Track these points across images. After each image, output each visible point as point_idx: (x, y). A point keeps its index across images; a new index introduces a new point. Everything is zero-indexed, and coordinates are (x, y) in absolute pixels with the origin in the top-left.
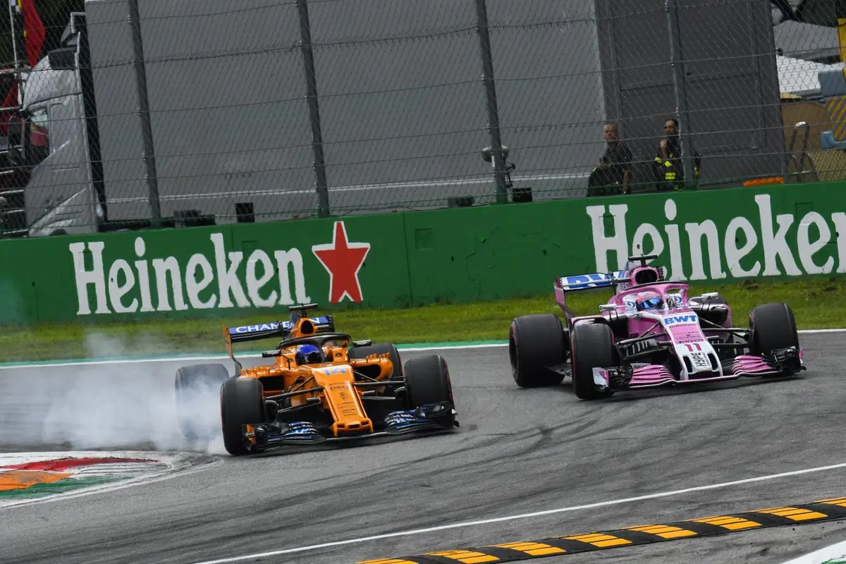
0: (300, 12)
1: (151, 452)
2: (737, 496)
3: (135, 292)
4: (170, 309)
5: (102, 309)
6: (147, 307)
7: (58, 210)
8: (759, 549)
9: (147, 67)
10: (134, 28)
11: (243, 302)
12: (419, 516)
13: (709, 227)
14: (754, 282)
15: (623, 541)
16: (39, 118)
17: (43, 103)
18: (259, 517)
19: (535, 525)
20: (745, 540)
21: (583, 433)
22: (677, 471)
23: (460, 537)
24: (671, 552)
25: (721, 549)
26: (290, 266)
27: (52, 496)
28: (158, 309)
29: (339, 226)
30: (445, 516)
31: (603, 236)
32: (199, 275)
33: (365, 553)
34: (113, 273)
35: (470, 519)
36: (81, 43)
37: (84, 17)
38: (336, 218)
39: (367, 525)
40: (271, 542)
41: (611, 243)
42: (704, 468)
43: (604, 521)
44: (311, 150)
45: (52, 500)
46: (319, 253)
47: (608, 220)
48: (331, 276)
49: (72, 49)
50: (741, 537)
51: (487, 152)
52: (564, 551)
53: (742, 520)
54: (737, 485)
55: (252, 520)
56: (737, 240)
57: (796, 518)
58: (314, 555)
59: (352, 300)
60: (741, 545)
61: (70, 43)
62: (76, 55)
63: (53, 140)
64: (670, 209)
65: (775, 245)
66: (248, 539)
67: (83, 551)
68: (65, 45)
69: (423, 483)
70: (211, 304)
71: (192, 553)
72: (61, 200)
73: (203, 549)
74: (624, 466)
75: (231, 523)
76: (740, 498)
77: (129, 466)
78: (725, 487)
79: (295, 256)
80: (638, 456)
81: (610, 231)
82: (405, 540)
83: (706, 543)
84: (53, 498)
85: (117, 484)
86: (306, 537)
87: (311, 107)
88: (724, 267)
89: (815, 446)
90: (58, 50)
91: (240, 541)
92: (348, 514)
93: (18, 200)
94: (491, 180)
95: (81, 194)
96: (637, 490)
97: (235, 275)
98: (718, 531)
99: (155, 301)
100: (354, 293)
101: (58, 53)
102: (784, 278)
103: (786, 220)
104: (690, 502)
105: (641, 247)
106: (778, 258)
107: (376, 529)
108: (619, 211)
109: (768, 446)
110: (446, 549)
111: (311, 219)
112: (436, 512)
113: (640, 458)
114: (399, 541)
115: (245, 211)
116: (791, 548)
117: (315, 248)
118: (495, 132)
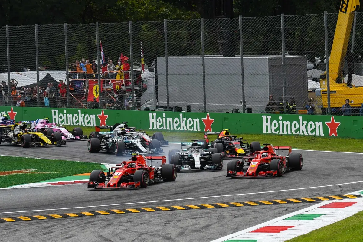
0: (203, 67)
2: (283, 194)
3: (162, 125)
4: (170, 129)
5: (155, 128)
6: (165, 128)
8: (285, 209)
9: (169, 76)
10: (166, 67)
11: (186, 129)
12: (215, 193)
13: (288, 122)
14: (297, 135)
15: (257, 204)
17: (146, 79)
19: (239, 198)
20: (283, 206)
22: (272, 186)
24: (267, 208)
25: (278, 208)
26: (197, 122)
28: (167, 129)
29: (208, 114)
30: (220, 193)
31: (265, 122)
32: (176, 122)
33: (201, 201)
34: (158, 120)
35: (225, 195)
36: (156, 66)
37: (157, 61)
38: (207, 113)
40: (182, 196)
41: (267, 124)
42: (278, 186)
44: (203, 97)
46: (203, 120)
47: (267, 119)
48: (205, 125)
51: (241, 101)
52: (244, 205)
53: (283, 201)
54: (284, 191)
56: (294, 126)
57: (295, 202)
60: (282, 208)
62: (154, 69)
63: (148, 87)
64: (280, 118)
65: (302, 128)
66: (177, 195)
68: (152, 66)
70: (179, 129)
71: (164, 197)
79: (198, 120)
81: (267, 121)
82: (211, 199)
83: (275, 206)
87: (204, 88)
88: (291, 132)
89: (302, 182)
91: (175, 195)
92: (199, 190)
93: (139, 99)
95: (153, 100)
96: (263, 190)
97: (184, 123)
98: (278, 203)
99: (166, 127)
100: (210, 130)
101: (150, 68)
103: (305, 123)
104: (273, 195)
105: (273, 125)
106: (303, 131)
107: (204, 195)
108: (269, 117)
109: (293, 181)
110: (219, 202)
111: (202, 112)
112: (218, 192)
114: (209, 199)
116: (292, 210)
117: (202, 119)
118: (244, 97)
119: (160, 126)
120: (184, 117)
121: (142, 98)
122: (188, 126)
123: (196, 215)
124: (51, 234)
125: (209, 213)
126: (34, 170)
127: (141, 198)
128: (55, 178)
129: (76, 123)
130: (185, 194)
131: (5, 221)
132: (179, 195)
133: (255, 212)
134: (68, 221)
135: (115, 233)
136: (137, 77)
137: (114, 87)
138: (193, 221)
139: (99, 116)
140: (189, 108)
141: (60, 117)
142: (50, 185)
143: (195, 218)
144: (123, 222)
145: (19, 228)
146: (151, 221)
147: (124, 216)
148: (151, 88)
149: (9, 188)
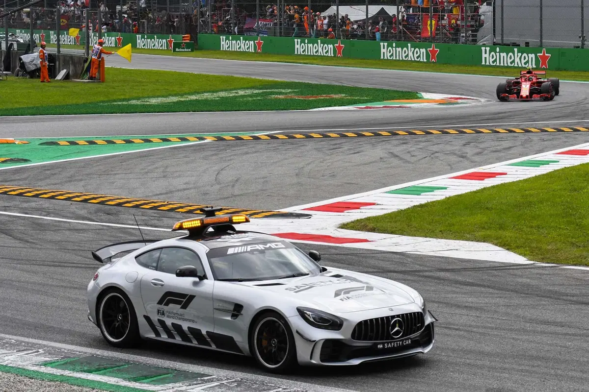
3: (495, 60)
4: (503, 65)
5: (488, 64)
6: (498, 64)
7: (485, 39)
11: (520, 65)
12: (529, 120)
15: (571, 130)
16: (482, 17)
17: (484, 13)
19: (554, 124)
24: (580, 134)
26: (532, 58)
27: (450, 106)
28: (500, 65)
29: (544, 50)
30: (535, 120)
34: (491, 55)
35: (541, 121)
38: (544, 48)
39: (517, 120)
40: (493, 121)
43: (570, 125)
46: (539, 56)
48: (541, 61)
51: (580, 36)
52: (556, 131)
55: (491, 116)
59: (545, 68)
62: (493, 3)
63: (485, 23)
66: (488, 120)
69: (535, 112)
70: (513, 65)
71: (474, 122)
72: (485, 37)
74: (583, 113)
75: (487, 116)
77: (472, 100)
79: (533, 55)
82: (523, 124)
87: (540, 21)
91: (486, 121)
93: (476, 36)
94: (580, 42)
95: (490, 36)
97: (519, 59)
99: (500, 63)
100: (546, 66)
110: (531, 128)
111: (538, 47)
115: (527, 44)
117: (538, 54)
118: (582, 31)
119: (493, 62)
121: (479, 34)
122: (523, 61)
123: (502, 138)
124: (339, 149)
125: (516, 137)
126: (344, 95)
127: (449, 122)
128: (363, 103)
129: (406, 57)
130: (497, 120)
131: (295, 138)
132: (490, 121)
133: (567, 137)
134: (362, 139)
135: (407, 151)
136: (474, 12)
137: (450, 22)
138: (497, 143)
139: (429, 50)
141: (388, 50)
142: (355, 109)
143: (499, 141)
144: (420, 141)
145: (307, 144)
146: (451, 142)
147: (423, 137)
148: (488, 24)
149: (311, 110)
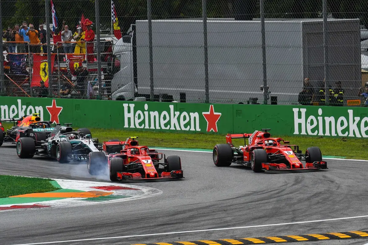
0: (204, 35)
1: (140, 186)
3: (143, 122)
4: (154, 128)
5: (132, 126)
6: (147, 127)
7: (122, 88)
9: (153, 48)
10: (150, 35)
11: (178, 129)
12: (221, 223)
13: (332, 119)
14: (346, 138)
15: (284, 241)
16: (118, 58)
17: (119, 53)
18: (170, 218)
19: (258, 231)
20: (323, 244)
21: (279, 194)
22: (307, 213)
23: (233, 233)
26: (195, 118)
27: (105, 201)
28: (150, 128)
29: (212, 106)
30: (229, 224)
31: (298, 118)
32: (165, 118)
33: (201, 236)
34: (137, 115)
36: (134, 35)
37: (135, 26)
38: (211, 104)
39: (204, 225)
40: (172, 228)
41: (300, 121)
42: (316, 213)
43: (280, 231)
44: (204, 81)
45: (105, 203)
46: (205, 115)
47: (300, 113)
48: (208, 122)
49: (130, 36)
50: (322, 242)
51: (261, 87)
52: (265, 242)
53: (324, 236)
54: (325, 221)
55: (167, 219)
56: (341, 124)
57: (341, 237)
58: (185, 235)
59: (214, 131)
61: (130, 34)
62: (132, 38)
63: (121, 65)
64: (320, 111)
65: (353, 127)
66: (165, 226)
67: (112, 225)
68: (128, 35)
69: (225, 210)
70: (168, 128)
72: (123, 85)
73: (150, 229)
74: (290, 210)
75: (161, 219)
76: (325, 227)
77: (132, 191)
78: (321, 221)
79: (196, 115)
80: (296, 206)
81: (300, 117)
82: (215, 232)
83: (311, 243)
84: (106, 202)
85: (127, 198)
86: (183, 228)
87: (205, 66)
88: (336, 132)
89: (353, 208)
90: (126, 36)
91: (162, 227)
92: (199, 219)
95: (130, 84)
96: (293, 220)
97: (176, 119)
98: (316, 239)
99: (150, 126)
100: (215, 129)
101: (126, 37)
102: (355, 138)
103: (357, 119)
104: (309, 227)
105: (310, 123)
106: (354, 131)
108: (304, 111)
109: (338, 206)
110: (227, 237)
111: (203, 103)
112: (227, 222)
113: (296, 207)
114: (213, 232)
117: (203, 113)
118: (265, 81)
119: (140, 124)
120: (175, 110)
122: (183, 123)
130: (176, 226)
137: (71, 65)
140: (183, 96)
148: (126, 68)
